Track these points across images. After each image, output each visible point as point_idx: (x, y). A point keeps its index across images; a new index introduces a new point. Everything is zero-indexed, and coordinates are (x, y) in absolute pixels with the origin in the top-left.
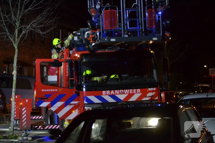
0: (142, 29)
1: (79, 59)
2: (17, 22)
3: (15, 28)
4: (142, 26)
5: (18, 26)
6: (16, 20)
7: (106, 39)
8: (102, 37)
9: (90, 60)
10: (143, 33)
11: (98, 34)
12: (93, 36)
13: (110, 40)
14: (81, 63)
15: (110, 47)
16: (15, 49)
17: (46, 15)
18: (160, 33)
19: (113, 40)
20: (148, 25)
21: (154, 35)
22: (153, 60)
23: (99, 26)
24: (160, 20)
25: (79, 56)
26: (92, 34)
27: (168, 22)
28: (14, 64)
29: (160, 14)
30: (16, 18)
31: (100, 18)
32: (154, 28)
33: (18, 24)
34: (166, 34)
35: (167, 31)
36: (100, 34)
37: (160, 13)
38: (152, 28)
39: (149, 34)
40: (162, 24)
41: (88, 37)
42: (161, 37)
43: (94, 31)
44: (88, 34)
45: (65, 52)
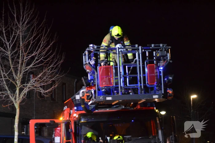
0: (141, 86)
1: (77, 119)
2: (18, 81)
3: (16, 87)
4: (141, 83)
5: (19, 85)
6: (17, 78)
7: (101, 98)
8: (97, 95)
9: (88, 120)
10: (142, 91)
11: (93, 92)
12: (88, 94)
13: (106, 98)
14: (79, 124)
15: (115, 106)
16: (16, 109)
17: (50, 72)
18: (161, 90)
19: (109, 98)
20: (147, 81)
21: (155, 93)
22: (158, 120)
23: (94, 84)
24: (161, 76)
25: (77, 116)
26: (87, 93)
27: (171, 78)
28: (15, 125)
29: (161, 70)
30: (17, 76)
31: (95, 74)
32: (155, 85)
33: (18, 83)
34: (168, 91)
35: (170, 88)
36: (95, 92)
37: (162, 68)
38: (154, 85)
39: (151, 92)
40: (164, 81)
41: (83, 96)
42: (163, 94)
43: (89, 89)
44: (83, 92)
45: (66, 112)
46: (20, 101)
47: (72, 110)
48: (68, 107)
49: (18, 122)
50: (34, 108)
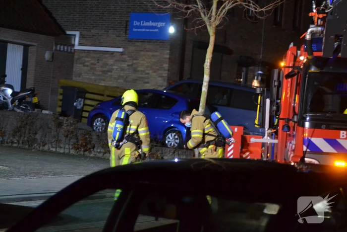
14: (306, 73)
25: (305, 61)
28: (206, 64)
45: (289, 53)
46: (217, 23)
47: (299, 50)
48: (294, 45)
49: (211, 59)
50: (262, 41)
